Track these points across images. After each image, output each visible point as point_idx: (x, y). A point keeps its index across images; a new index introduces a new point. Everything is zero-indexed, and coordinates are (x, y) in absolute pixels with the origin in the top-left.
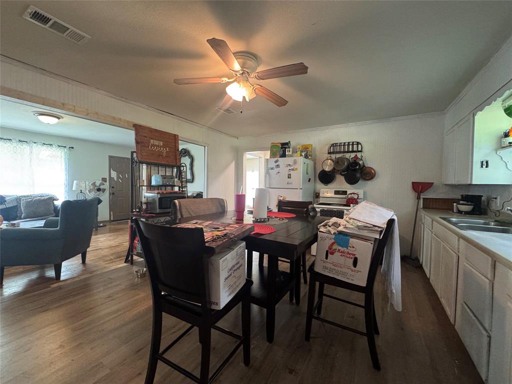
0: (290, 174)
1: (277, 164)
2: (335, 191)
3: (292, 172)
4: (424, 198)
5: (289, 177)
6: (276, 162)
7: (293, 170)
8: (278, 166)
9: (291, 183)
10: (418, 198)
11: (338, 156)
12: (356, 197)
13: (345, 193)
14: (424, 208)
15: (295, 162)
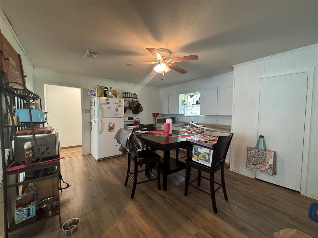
0: (117, 109)
1: (107, 101)
2: (128, 118)
3: (118, 108)
4: (157, 119)
5: (117, 110)
6: (107, 100)
7: (119, 106)
8: (108, 103)
9: (118, 115)
10: (156, 119)
11: (130, 99)
12: (139, 120)
13: (132, 118)
14: (158, 122)
15: (120, 102)
